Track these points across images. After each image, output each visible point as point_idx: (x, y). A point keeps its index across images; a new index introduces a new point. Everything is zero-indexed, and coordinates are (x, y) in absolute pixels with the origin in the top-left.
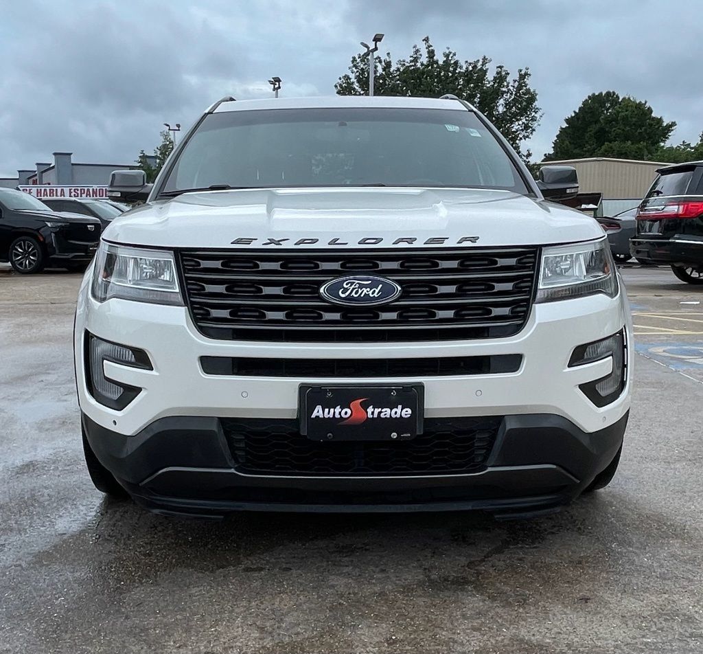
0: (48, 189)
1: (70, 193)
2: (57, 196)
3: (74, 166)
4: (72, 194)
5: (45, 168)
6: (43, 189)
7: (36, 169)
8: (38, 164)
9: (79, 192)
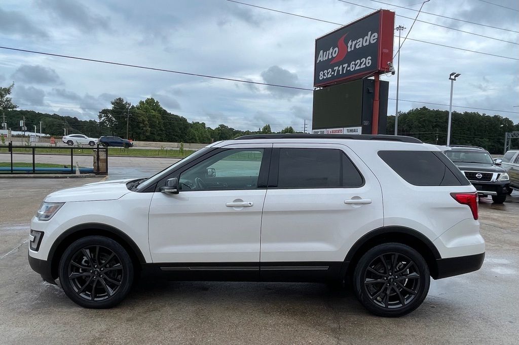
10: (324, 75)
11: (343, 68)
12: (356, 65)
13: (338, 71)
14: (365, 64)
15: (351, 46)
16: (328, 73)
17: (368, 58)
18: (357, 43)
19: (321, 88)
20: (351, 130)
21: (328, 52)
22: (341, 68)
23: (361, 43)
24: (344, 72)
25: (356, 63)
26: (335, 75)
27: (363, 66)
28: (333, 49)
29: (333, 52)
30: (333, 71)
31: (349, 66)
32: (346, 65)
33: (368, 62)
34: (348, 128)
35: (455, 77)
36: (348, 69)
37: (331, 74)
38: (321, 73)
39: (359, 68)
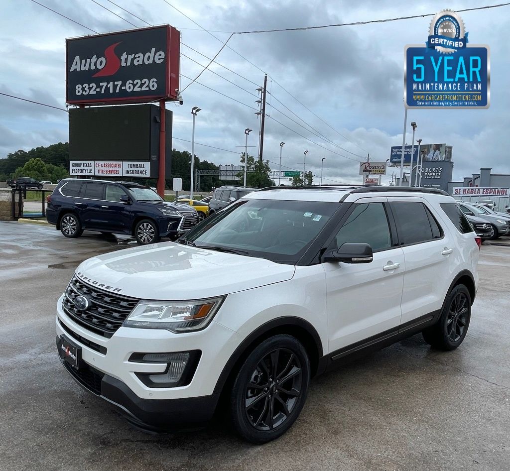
0: (470, 189)
1: (483, 191)
2: (475, 193)
3: (492, 176)
4: (484, 193)
5: (476, 177)
6: (467, 189)
7: (472, 177)
8: (473, 174)
9: (489, 191)
10: (83, 89)
11: (115, 87)
12: (134, 85)
13: (107, 89)
14: (148, 86)
15: (126, 59)
16: (90, 89)
17: (152, 80)
18: (134, 58)
19: (78, 107)
20: (134, 166)
21: (88, 60)
22: (111, 85)
23: (141, 59)
24: (117, 91)
25: (135, 82)
26: (103, 92)
27: (144, 88)
28: (98, 58)
29: (98, 63)
30: (98, 86)
31: (124, 84)
32: (120, 83)
33: (152, 84)
34: (130, 163)
35: (196, 111)
36: (123, 88)
37: (95, 90)
38: (79, 88)
39: (139, 89)
